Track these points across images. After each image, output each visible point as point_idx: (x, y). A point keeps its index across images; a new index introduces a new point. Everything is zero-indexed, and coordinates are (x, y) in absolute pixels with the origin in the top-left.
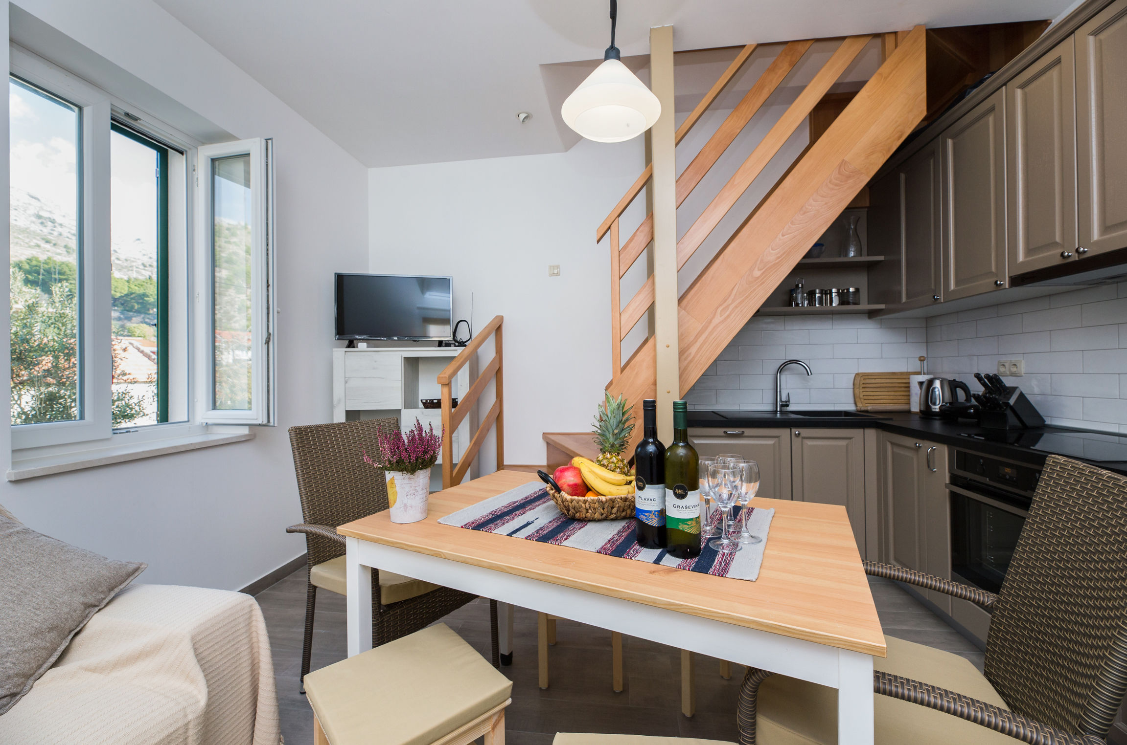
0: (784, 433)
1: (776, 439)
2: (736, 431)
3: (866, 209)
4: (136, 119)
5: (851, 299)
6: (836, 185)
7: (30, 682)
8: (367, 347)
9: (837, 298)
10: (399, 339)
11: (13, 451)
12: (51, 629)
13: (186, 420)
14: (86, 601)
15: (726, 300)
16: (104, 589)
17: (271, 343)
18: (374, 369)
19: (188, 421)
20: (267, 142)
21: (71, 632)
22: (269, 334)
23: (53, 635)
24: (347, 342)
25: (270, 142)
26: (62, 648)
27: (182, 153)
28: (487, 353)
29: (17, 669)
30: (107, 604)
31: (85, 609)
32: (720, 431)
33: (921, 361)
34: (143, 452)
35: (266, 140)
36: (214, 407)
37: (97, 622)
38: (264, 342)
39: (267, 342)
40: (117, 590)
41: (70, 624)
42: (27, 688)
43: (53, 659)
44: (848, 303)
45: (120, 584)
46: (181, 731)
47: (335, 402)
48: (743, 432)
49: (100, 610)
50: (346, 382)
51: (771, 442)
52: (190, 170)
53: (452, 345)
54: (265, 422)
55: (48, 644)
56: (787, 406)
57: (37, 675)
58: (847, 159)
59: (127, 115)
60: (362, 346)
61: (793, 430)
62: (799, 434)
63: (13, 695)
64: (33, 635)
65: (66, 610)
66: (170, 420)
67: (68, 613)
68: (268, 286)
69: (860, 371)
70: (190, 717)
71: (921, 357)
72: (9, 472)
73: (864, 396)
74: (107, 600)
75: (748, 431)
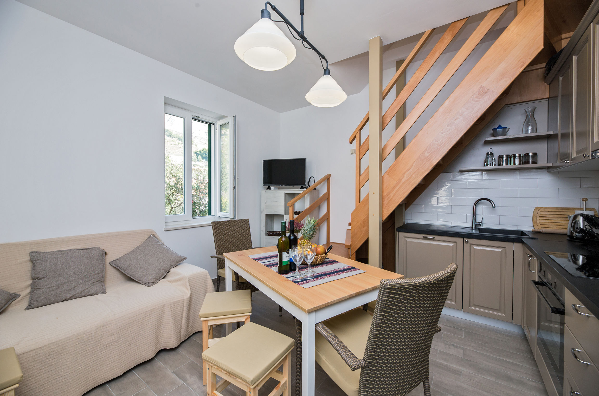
0: (460, 240)
1: (455, 243)
2: (431, 237)
3: (548, 99)
4: (199, 117)
5: (531, 160)
6: (476, 101)
7: (157, 281)
8: (274, 189)
9: (519, 159)
10: (285, 186)
11: (165, 222)
12: (163, 269)
13: (214, 215)
14: (171, 264)
15: (409, 169)
16: (176, 262)
17: (235, 189)
18: (275, 198)
19: (215, 215)
20: (234, 117)
21: (167, 271)
22: (234, 186)
23: (163, 271)
24: (267, 187)
25: (235, 117)
26: (165, 275)
27: (213, 124)
28: (323, 191)
29: (155, 277)
30: (176, 266)
31: (171, 266)
32: (421, 236)
33: (584, 201)
34: (197, 225)
35: (234, 116)
36: (221, 211)
37: (173, 270)
38: (233, 189)
39: (234, 189)
40: (179, 263)
41: (167, 269)
42: (157, 282)
43: (163, 277)
44: (528, 163)
45: (180, 262)
46: (182, 301)
47: (262, 211)
48: (434, 238)
49: (174, 267)
50: (265, 203)
51: (451, 245)
52: (215, 129)
53: (305, 188)
54: (233, 217)
55: (162, 273)
56: (480, 225)
57: (159, 280)
58: (484, 85)
59: (196, 116)
60: (272, 188)
61: (465, 239)
62: (468, 242)
63: (154, 283)
64: (159, 270)
65: (166, 265)
66: (211, 215)
67: (167, 266)
68: (234, 169)
69: (540, 206)
70: (185, 298)
71: (583, 199)
72: (164, 228)
73: (540, 222)
74: (176, 265)
75: (437, 237)
